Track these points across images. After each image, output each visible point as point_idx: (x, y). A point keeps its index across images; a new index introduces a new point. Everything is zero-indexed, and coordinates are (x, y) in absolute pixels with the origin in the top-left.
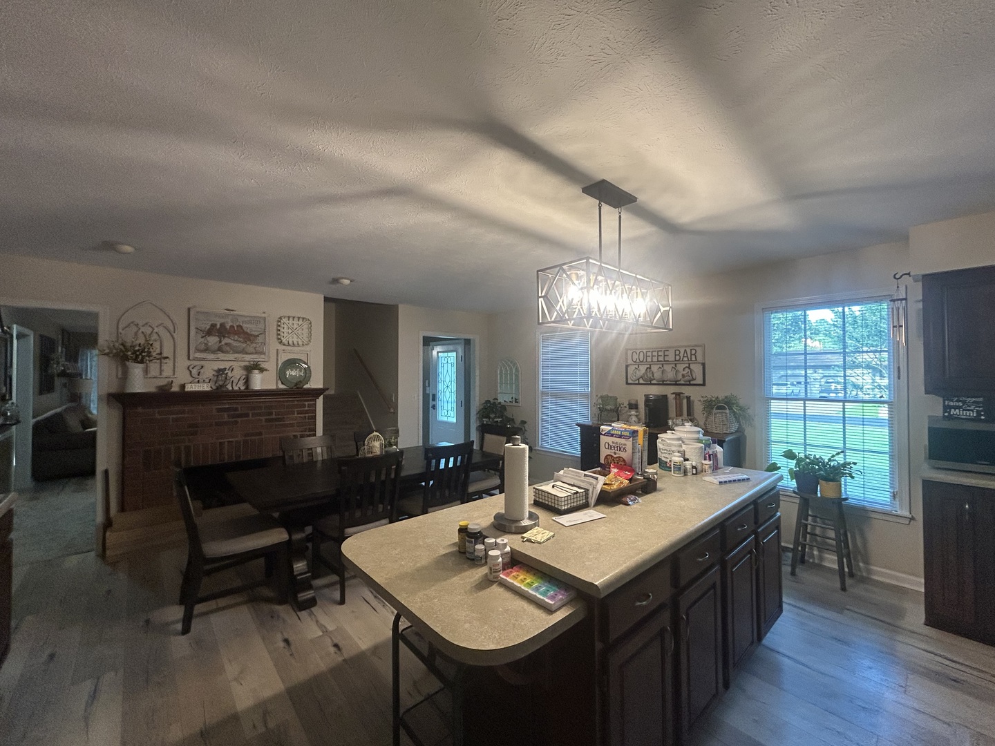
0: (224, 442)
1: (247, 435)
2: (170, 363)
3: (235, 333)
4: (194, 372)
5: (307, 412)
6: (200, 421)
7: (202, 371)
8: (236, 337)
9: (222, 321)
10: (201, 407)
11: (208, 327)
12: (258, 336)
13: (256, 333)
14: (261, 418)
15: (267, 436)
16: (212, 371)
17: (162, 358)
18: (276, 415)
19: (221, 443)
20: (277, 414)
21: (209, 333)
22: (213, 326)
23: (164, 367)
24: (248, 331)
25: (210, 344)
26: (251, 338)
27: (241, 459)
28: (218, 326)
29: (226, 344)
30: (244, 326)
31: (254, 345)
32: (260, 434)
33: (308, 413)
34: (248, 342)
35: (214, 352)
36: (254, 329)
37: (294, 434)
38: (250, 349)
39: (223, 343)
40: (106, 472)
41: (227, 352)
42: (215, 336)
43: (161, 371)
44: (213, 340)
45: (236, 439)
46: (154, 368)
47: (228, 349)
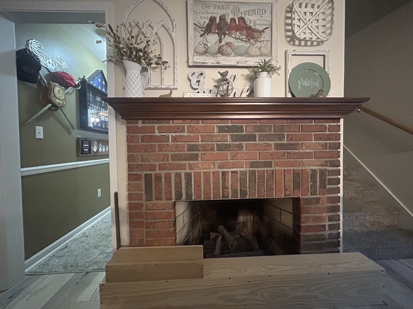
0: (228, 172)
1: (253, 165)
2: (169, 71)
3: (238, 29)
4: (194, 80)
5: (328, 138)
6: (200, 143)
7: (201, 79)
8: (238, 33)
9: (221, 12)
10: (201, 125)
11: (207, 22)
12: (263, 31)
13: (261, 28)
14: (270, 142)
15: (277, 168)
16: (212, 81)
17: (161, 62)
18: (287, 140)
19: (224, 173)
20: (291, 138)
21: (208, 30)
22: (212, 20)
23: (164, 76)
24: (252, 25)
25: (209, 45)
26: (256, 35)
27: (248, 197)
28: (218, 21)
29: (227, 44)
30: (247, 18)
31: (259, 44)
32: (269, 165)
33: (329, 140)
34: (252, 41)
35: (213, 55)
36: (257, 22)
37: (314, 168)
38: (254, 50)
39: (223, 43)
40: (116, 194)
41: (228, 55)
42: (215, 33)
43: (162, 79)
44: (212, 39)
45: (241, 169)
46: (154, 75)
47: (229, 50)
